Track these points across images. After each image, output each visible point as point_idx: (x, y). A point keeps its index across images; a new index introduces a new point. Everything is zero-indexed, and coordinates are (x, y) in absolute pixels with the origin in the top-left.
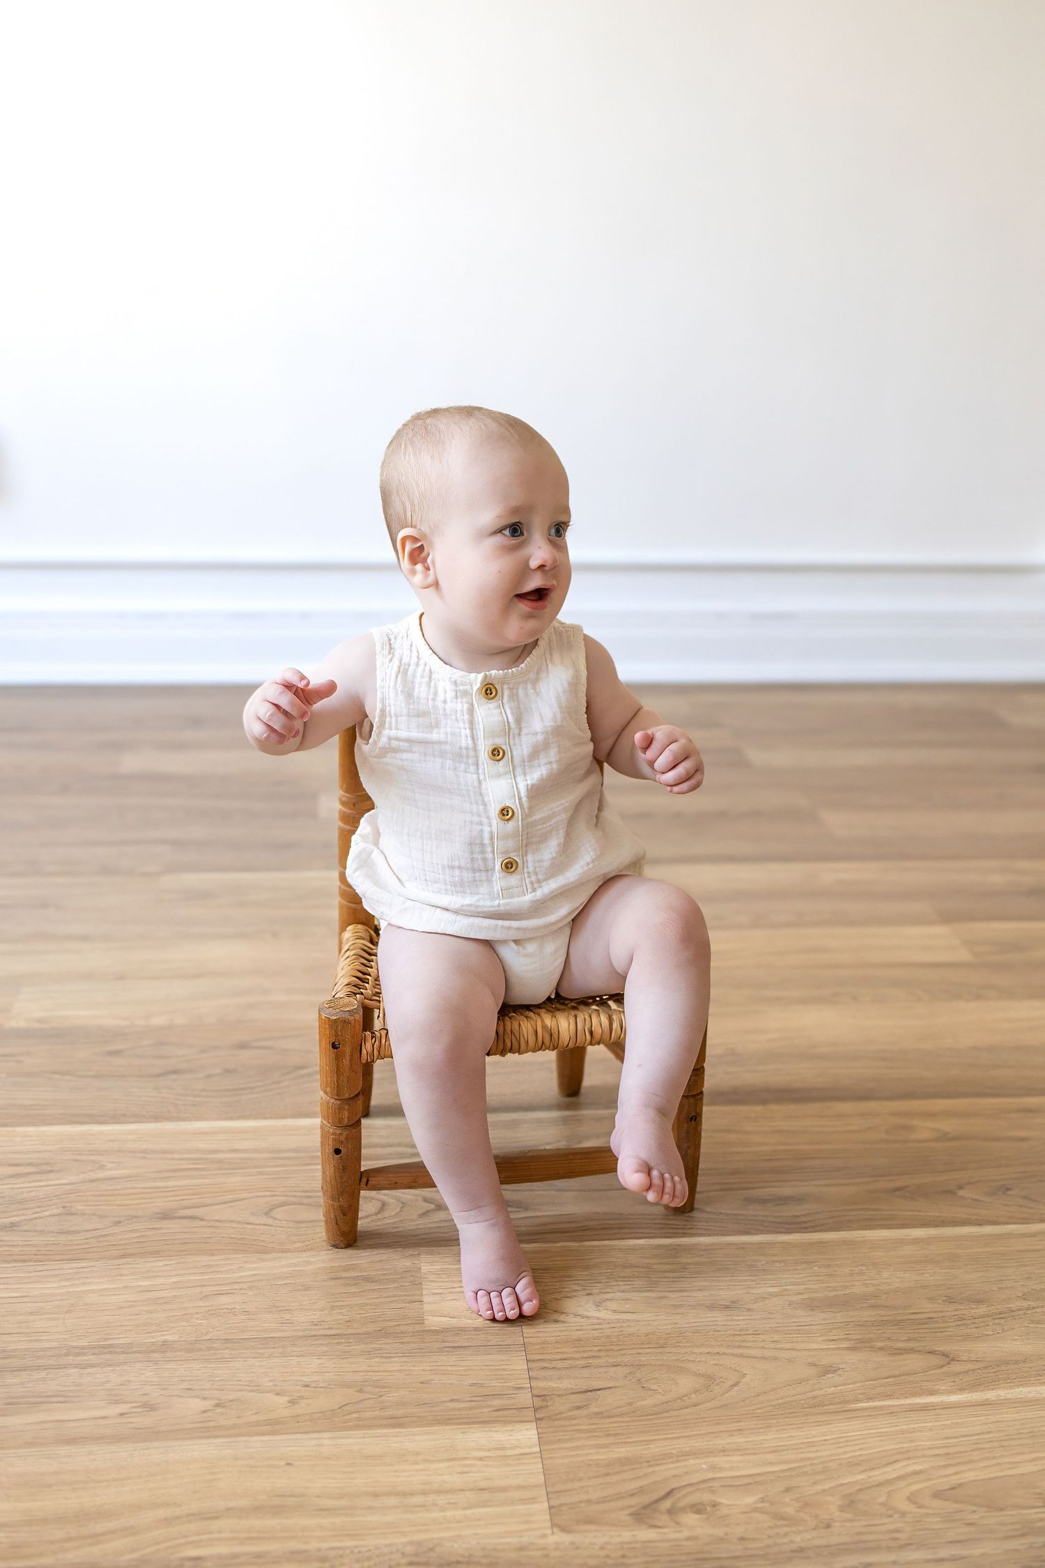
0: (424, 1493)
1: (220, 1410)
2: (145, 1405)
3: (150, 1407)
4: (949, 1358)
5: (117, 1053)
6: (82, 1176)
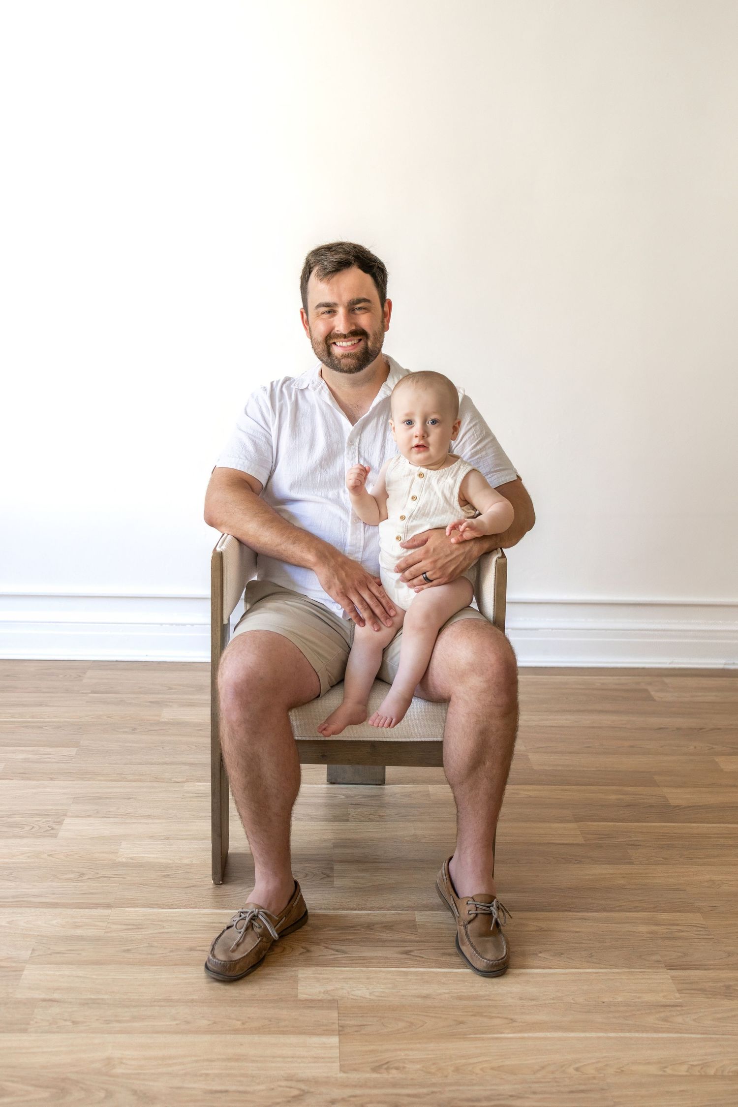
0: (293, 1057)
1: (215, 1025)
2: (185, 1021)
3: (188, 1023)
4: (513, 1020)
6: (156, 931)
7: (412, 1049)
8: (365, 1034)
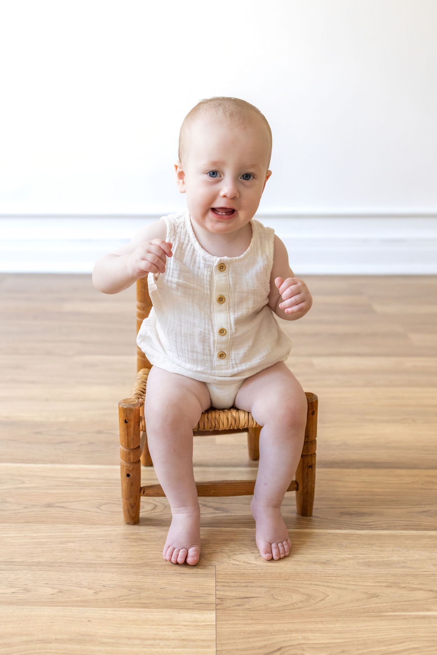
0: (154, 639)
1: (60, 594)
2: (25, 589)
3: (27, 590)
5: (40, 433)
7: (312, 631)
8: (249, 609)
